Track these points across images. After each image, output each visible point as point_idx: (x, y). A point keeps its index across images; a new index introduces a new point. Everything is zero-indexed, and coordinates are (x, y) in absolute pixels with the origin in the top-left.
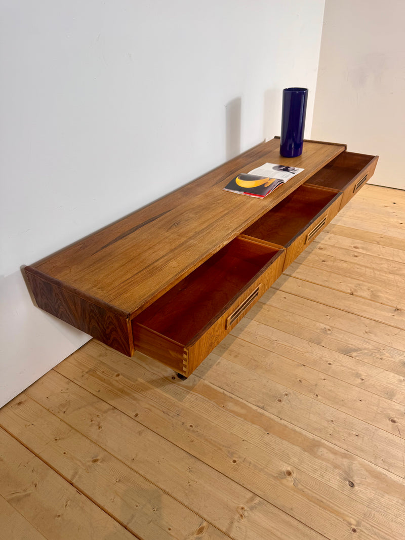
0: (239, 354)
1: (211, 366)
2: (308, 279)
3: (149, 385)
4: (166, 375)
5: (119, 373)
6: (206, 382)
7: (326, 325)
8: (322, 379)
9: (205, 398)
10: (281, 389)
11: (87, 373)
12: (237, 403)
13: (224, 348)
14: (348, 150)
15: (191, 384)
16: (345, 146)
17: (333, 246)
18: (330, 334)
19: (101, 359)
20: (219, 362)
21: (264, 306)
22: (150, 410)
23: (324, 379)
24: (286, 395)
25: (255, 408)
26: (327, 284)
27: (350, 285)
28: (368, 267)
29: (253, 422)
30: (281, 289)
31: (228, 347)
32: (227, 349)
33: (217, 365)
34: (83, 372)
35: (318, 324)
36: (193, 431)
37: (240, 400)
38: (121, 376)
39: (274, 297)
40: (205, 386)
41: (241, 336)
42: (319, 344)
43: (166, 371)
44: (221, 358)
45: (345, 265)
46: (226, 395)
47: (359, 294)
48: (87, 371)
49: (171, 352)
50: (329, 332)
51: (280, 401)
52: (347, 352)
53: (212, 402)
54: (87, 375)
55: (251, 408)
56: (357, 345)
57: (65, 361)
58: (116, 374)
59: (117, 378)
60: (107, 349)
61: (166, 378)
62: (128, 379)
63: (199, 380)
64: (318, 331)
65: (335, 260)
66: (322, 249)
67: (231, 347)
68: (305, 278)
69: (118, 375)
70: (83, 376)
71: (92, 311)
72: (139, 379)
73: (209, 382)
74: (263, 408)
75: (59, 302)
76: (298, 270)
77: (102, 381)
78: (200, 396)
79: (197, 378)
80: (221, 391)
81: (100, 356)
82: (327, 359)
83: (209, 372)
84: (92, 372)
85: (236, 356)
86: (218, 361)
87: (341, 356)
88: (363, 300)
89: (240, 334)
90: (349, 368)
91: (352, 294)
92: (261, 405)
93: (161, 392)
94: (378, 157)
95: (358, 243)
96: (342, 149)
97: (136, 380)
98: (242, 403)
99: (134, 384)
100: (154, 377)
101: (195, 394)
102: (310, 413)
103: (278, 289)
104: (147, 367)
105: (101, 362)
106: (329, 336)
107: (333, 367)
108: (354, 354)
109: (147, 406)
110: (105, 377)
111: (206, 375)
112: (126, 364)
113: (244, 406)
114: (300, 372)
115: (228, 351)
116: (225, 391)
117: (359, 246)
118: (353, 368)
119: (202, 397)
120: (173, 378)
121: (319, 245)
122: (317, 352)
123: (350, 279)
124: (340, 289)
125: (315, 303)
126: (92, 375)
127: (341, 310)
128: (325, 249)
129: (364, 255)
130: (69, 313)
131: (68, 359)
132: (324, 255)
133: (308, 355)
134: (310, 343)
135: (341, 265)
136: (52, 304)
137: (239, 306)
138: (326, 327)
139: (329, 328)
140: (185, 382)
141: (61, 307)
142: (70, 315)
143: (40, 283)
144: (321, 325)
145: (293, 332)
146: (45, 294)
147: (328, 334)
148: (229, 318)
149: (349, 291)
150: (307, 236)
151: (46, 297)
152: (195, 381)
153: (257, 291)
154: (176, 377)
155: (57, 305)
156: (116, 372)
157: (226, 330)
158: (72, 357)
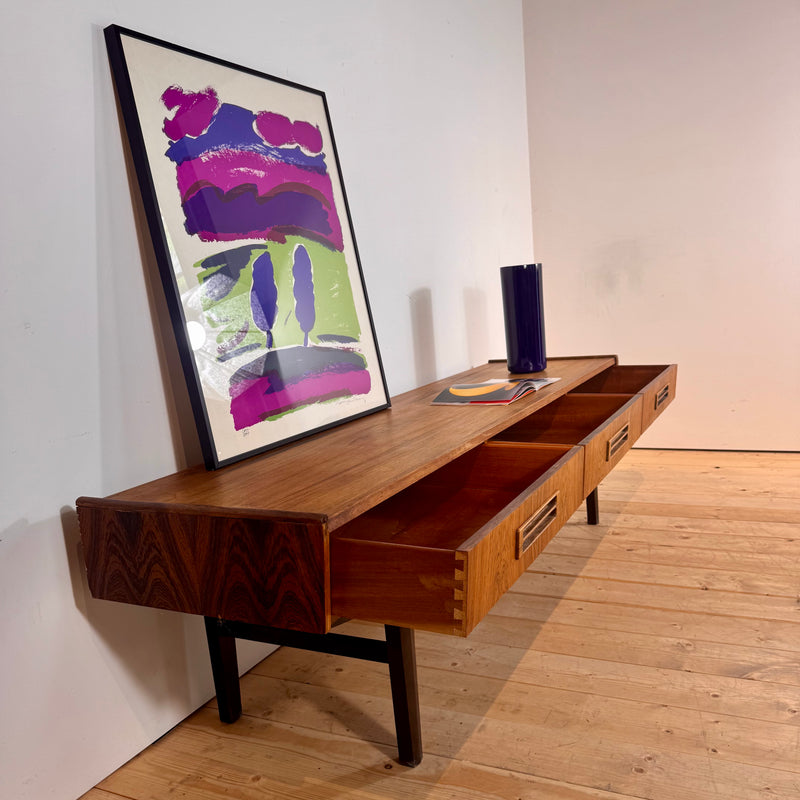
0: (520, 706)
1: (467, 735)
2: (612, 577)
3: (336, 786)
4: (369, 763)
5: (258, 774)
6: (466, 763)
7: (678, 638)
8: (711, 722)
9: (472, 791)
10: (635, 750)
11: (181, 783)
12: (547, 789)
13: (486, 701)
14: (620, 363)
15: (433, 772)
16: (615, 358)
17: (637, 529)
18: (693, 651)
19: (210, 755)
20: (483, 726)
21: (543, 626)
23: (717, 722)
24: (650, 759)
25: (590, 791)
26: (651, 580)
27: (694, 577)
28: (716, 550)
30: (566, 596)
31: (494, 699)
32: (492, 702)
33: (480, 731)
34: (170, 783)
35: (663, 639)
37: (554, 782)
38: (263, 780)
39: (556, 610)
40: (465, 770)
41: (513, 677)
42: (678, 668)
43: (369, 757)
44: (484, 718)
45: (671, 551)
46: (517, 779)
47: (717, 586)
48: (180, 779)
49: (424, 580)
50: (689, 648)
51: (641, 771)
52: (742, 673)
53: (491, 796)
54: (181, 788)
55: (584, 794)
56: (752, 660)
57: (124, 770)
58: (252, 776)
59: (256, 784)
60: (220, 737)
61: (373, 769)
62: (284, 782)
63: (449, 763)
64: (668, 649)
65: (650, 546)
66: (618, 534)
67: (501, 697)
68: (606, 577)
69: (257, 778)
70: (172, 790)
71: (237, 539)
72: (307, 779)
73: (471, 761)
74: (608, 789)
75: (154, 552)
76: (588, 567)
77: (222, 793)
78: (460, 789)
79: (442, 760)
80: (507, 773)
81: (206, 750)
82: (707, 690)
83: (466, 745)
84: (194, 781)
85: (517, 711)
86: (480, 724)
87: (732, 681)
88: (731, 595)
89: (511, 674)
90: (757, 698)
91: (706, 589)
92: (604, 784)
93: (367, 795)
94: (676, 366)
95: (681, 521)
96: (610, 363)
97: (303, 782)
98: (558, 787)
99: (298, 788)
100: (343, 772)
101: (447, 786)
102: (713, 782)
103: (561, 598)
104: (322, 756)
105: (212, 760)
106: (692, 654)
107: (724, 699)
108: (756, 675)
110: (226, 785)
111: (462, 750)
112: (271, 757)
113: (565, 793)
114: (661, 718)
115: (494, 705)
116: (514, 773)
117: (685, 524)
118: (765, 695)
119: (466, 790)
120: (388, 766)
121: (611, 530)
122: (680, 682)
123: (691, 569)
124: (679, 584)
125: (643, 610)
126: (195, 786)
127: (696, 613)
128: (624, 534)
129: (700, 535)
130: (173, 574)
131: (130, 766)
132: (626, 542)
133: (664, 688)
134: (662, 670)
135: (663, 551)
136: (133, 570)
137: (531, 516)
138: (681, 641)
139: (687, 642)
140: (417, 770)
141: (157, 567)
142: (177, 581)
143: (110, 523)
144: (670, 639)
145: (620, 658)
146: (118, 547)
147: (689, 652)
148: (521, 530)
149: (699, 586)
150: (608, 444)
151: (120, 557)
152: (439, 765)
153: (554, 501)
154: (395, 765)
155: (145, 567)
156: (251, 774)
157: (517, 558)
158: (140, 759)
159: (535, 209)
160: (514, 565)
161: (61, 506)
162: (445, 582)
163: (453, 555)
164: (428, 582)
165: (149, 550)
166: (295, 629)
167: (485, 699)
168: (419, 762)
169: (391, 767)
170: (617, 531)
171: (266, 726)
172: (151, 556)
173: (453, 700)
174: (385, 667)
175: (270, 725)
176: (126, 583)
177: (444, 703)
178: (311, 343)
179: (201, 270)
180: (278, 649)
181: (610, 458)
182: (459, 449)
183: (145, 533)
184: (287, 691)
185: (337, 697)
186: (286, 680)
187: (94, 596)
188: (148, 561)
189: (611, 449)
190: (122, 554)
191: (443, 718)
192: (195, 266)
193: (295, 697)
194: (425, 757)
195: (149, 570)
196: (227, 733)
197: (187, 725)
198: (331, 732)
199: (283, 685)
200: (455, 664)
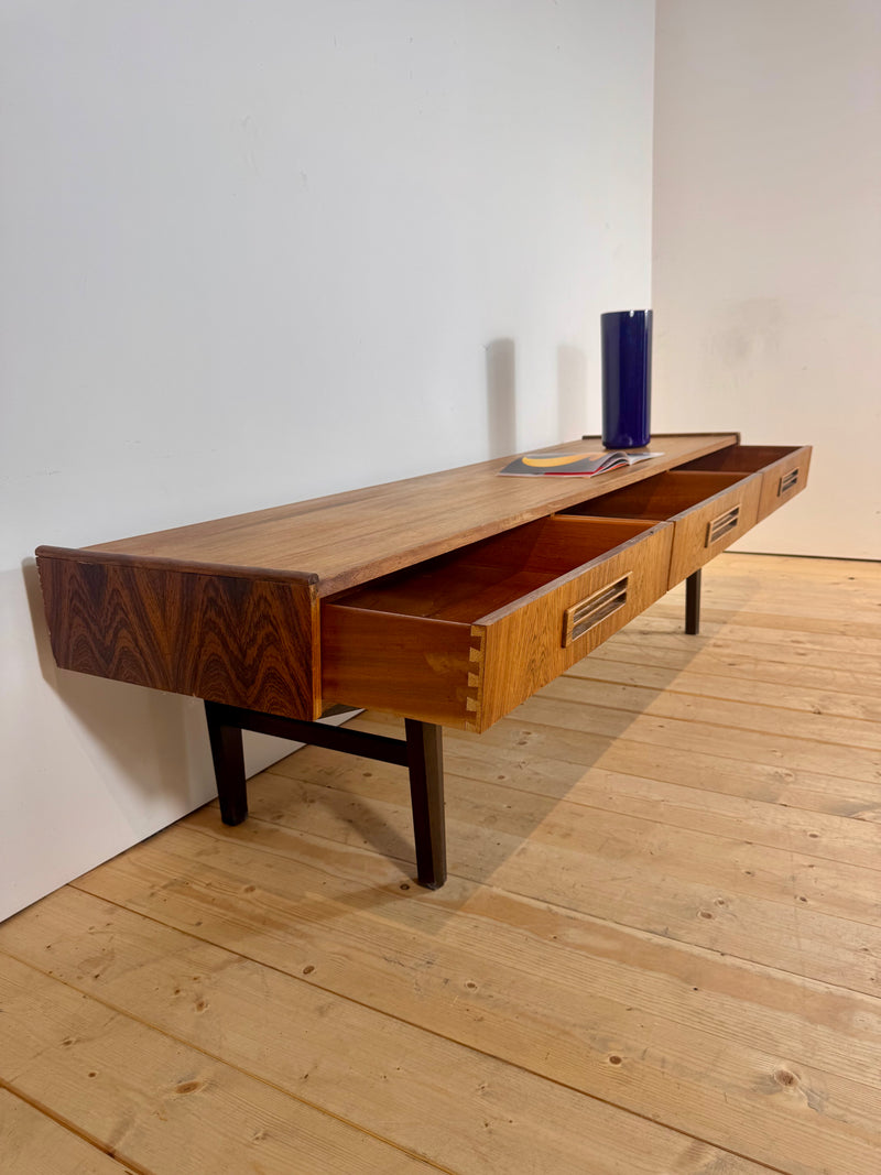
0: (572, 830)
1: (503, 857)
2: (705, 693)
3: (340, 905)
4: (383, 881)
5: (252, 884)
6: (497, 890)
7: (777, 767)
8: (804, 866)
9: (499, 924)
10: (704, 891)
11: (165, 887)
12: (590, 928)
13: (532, 821)
14: (744, 442)
15: (456, 897)
16: (737, 436)
17: (745, 642)
18: (793, 782)
19: (203, 859)
20: (523, 849)
21: (614, 743)
22: (346, 956)
23: (812, 866)
24: (721, 903)
25: (641, 935)
26: (752, 699)
27: (806, 699)
28: (836, 669)
29: (645, 966)
30: (646, 711)
31: (542, 819)
32: (539, 822)
33: (519, 854)
34: (152, 887)
35: (758, 767)
36: (479, 996)
37: (599, 921)
38: (258, 892)
39: (632, 726)
40: (494, 898)
41: (569, 796)
42: (772, 801)
43: (384, 874)
44: (527, 840)
45: (783, 668)
46: (556, 914)
47: (834, 711)
48: (164, 883)
49: (431, 661)
50: (791, 779)
51: (709, 916)
52: (850, 812)
53: (521, 931)
54: (163, 893)
55: (633, 937)
56: (867, 798)
57: (105, 868)
58: (246, 886)
59: (249, 896)
60: (218, 840)
61: (386, 888)
62: (281, 896)
63: (476, 888)
64: (762, 779)
65: (757, 661)
66: (719, 646)
67: (550, 818)
68: (698, 692)
69: (252, 889)
70: (152, 894)
71: (212, 601)
72: (308, 894)
73: (503, 889)
74: (665, 934)
75: (121, 615)
76: (677, 681)
77: (208, 902)
78: (484, 919)
79: (469, 885)
80: (543, 906)
81: (200, 853)
82: (804, 828)
83: (500, 868)
84: (180, 886)
85: (566, 836)
86: (521, 847)
87: (836, 820)
88: (850, 722)
89: (566, 793)
90: (867, 842)
91: (819, 713)
92: (661, 928)
93: (374, 918)
94: (810, 449)
95: (800, 636)
96: (730, 441)
97: (304, 897)
98: (604, 927)
99: (295, 904)
100: (352, 889)
101: (471, 916)
102: (797, 936)
103: (640, 713)
104: (330, 869)
105: (203, 865)
106: (791, 786)
107: (824, 840)
108: (868, 815)
109: (338, 948)
110: (214, 894)
111: (494, 875)
112: (270, 866)
113: (611, 935)
114: (743, 857)
115: (541, 826)
116: (554, 908)
117: (803, 639)
118: (876, 839)
119: (491, 921)
120: (405, 887)
121: (712, 641)
122: (774, 817)
123: (803, 690)
124: (787, 705)
125: (738, 732)
126: (180, 892)
127: (802, 739)
128: (728, 646)
129: (820, 652)
130: (142, 643)
131: (112, 864)
132: (728, 656)
133: (752, 823)
134: (751, 802)
135: (772, 668)
136: (98, 635)
137: (589, 596)
138: (779, 770)
139: (787, 772)
140: (438, 894)
141: (124, 632)
142: (146, 649)
143: (72, 578)
144: (766, 767)
145: (702, 784)
146: (81, 608)
147: (788, 783)
148: (571, 611)
149: (810, 709)
150: (709, 525)
151: (84, 619)
152: (465, 889)
153: (623, 584)
154: (413, 885)
155: (111, 632)
156: (245, 883)
157: (563, 646)
158: (125, 858)
159: (656, 257)
160: (560, 655)
161: (23, 557)
162: (457, 664)
163: (469, 630)
164: (437, 663)
165: (115, 613)
166: (278, 713)
167: (531, 818)
168: (441, 884)
169: (408, 888)
170: (720, 643)
171: (272, 831)
172: (118, 619)
173: (494, 817)
174: (405, 771)
175: (277, 830)
176: (92, 650)
177: (482, 819)
180: (303, 748)
181: (710, 544)
182: (515, 518)
183: (111, 590)
184: (305, 793)
185: (359, 805)
186: (305, 782)
187: (58, 666)
188: (115, 625)
189: (712, 533)
190: (86, 616)
191: (478, 837)
193: (312, 801)
194: (450, 880)
195: (115, 635)
196: (226, 836)
197: (184, 824)
198: (345, 843)
199: (302, 788)
200: (502, 777)
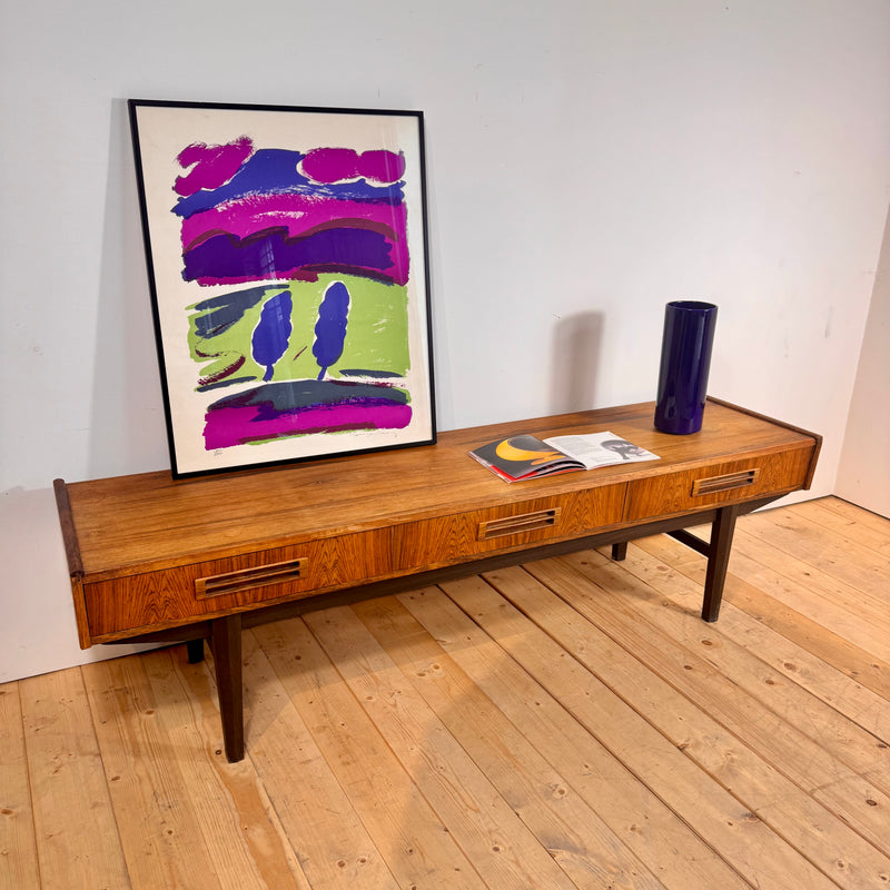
0: (356, 761)
1: (290, 760)
4: (213, 742)
5: (156, 710)
6: (259, 781)
7: (565, 780)
8: (453, 867)
9: (232, 803)
10: (365, 847)
11: (115, 689)
12: (271, 833)
13: (341, 742)
15: (234, 773)
16: (818, 439)
17: (740, 647)
18: (555, 800)
20: (309, 761)
21: (483, 702)
22: (140, 781)
23: (458, 870)
24: (363, 861)
25: (290, 854)
26: (648, 711)
27: (694, 730)
28: (773, 713)
30: (547, 684)
31: (349, 743)
33: (302, 763)
34: (111, 687)
35: (550, 773)
36: (166, 842)
37: (281, 832)
38: (152, 716)
39: (519, 693)
40: (252, 785)
41: (389, 735)
42: (513, 806)
43: (219, 738)
44: (320, 755)
45: (726, 690)
46: (267, 814)
47: (698, 753)
48: (119, 687)
50: (557, 795)
51: (342, 865)
52: (554, 845)
53: (236, 814)
54: (111, 694)
55: (284, 852)
56: (586, 842)
58: (150, 709)
59: (145, 717)
60: (173, 670)
61: (209, 748)
62: (158, 724)
64: (537, 785)
65: (716, 673)
66: (709, 644)
67: (354, 746)
69: (150, 713)
70: (106, 692)
73: (264, 782)
74: (302, 862)
77: (122, 710)
78: (229, 796)
82: (500, 839)
85: (346, 763)
87: (532, 846)
88: (693, 769)
90: (525, 874)
91: (682, 749)
92: (305, 855)
97: (167, 731)
98: (279, 837)
100: (193, 739)
104: (199, 720)
105: (149, 683)
106: (549, 802)
107: (497, 856)
108: (563, 855)
109: (142, 774)
110: (131, 707)
112: (176, 702)
113: (276, 844)
114: (428, 837)
116: (271, 808)
118: (534, 877)
119: (230, 800)
120: (219, 752)
121: (711, 636)
122: (494, 820)
123: (707, 721)
126: (119, 697)
127: (625, 767)
128: (715, 647)
129: (792, 687)
132: (700, 657)
134: (499, 799)
135: (717, 686)
138: (562, 785)
139: (566, 789)
140: (229, 766)
144: (556, 777)
145: (489, 768)
147: (550, 798)
149: (682, 741)
154: (224, 753)
156: (152, 707)
168: (237, 761)
169: (219, 754)
171: (204, 676)
177: (316, 726)
178: (327, 377)
179: (194, 311)
191: (297, 738)
192: (187, 308)
194: (245, 760)
200: (370, 698)
